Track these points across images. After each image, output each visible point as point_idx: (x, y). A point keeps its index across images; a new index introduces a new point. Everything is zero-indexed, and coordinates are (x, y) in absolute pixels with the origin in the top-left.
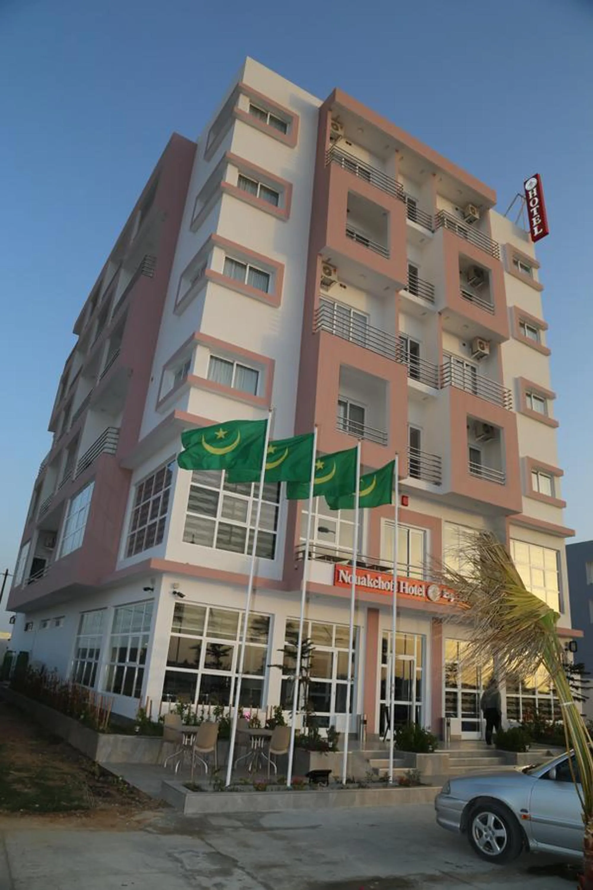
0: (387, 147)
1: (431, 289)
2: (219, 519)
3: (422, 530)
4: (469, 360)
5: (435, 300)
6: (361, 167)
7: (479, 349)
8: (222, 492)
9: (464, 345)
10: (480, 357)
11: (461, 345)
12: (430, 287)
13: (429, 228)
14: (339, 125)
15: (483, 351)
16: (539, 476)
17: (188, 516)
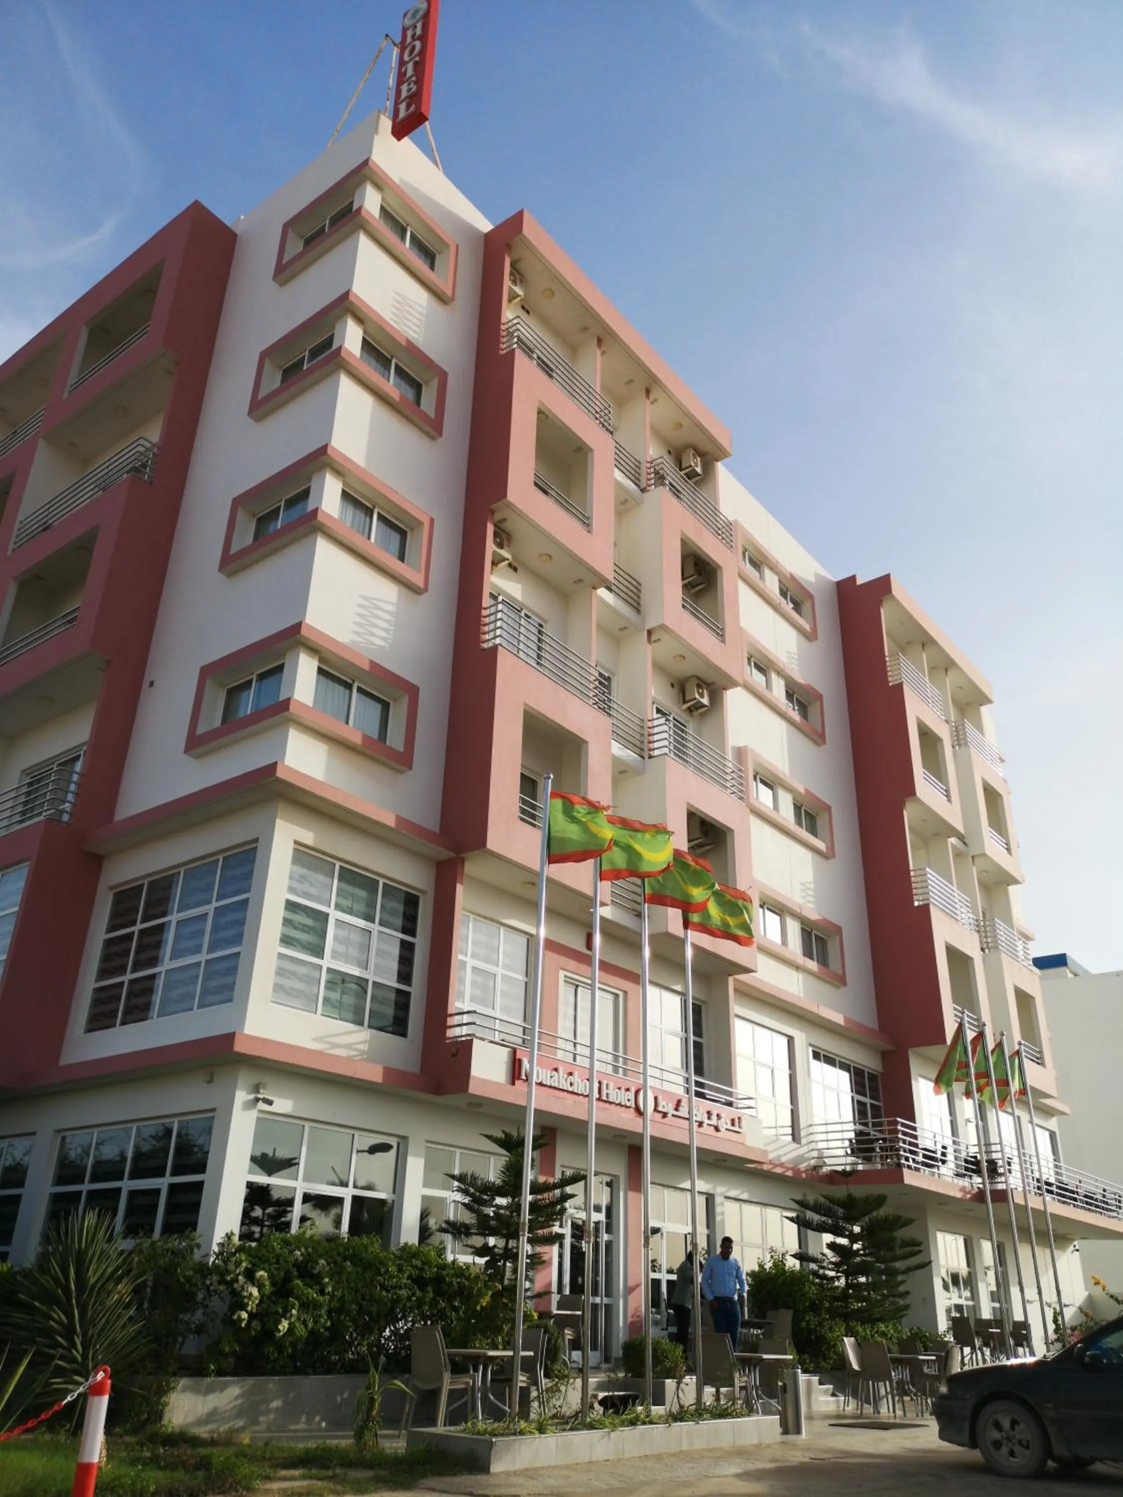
0: (585, 329)
1: (636, 588)
2: (327, 962)
3: (612, 993)
4: (677, 711)
5: (642, 610)
6: (541, 355)
7: (697, 696)
8: (334, 915)
9: (673, 686)
10: (694, 709)
11: (669, 686)
12: (635, 583)
13: (637, 481)
14: (518, 277)
15: (702, 700)
16: (767, 911)
17: (281, 956)
